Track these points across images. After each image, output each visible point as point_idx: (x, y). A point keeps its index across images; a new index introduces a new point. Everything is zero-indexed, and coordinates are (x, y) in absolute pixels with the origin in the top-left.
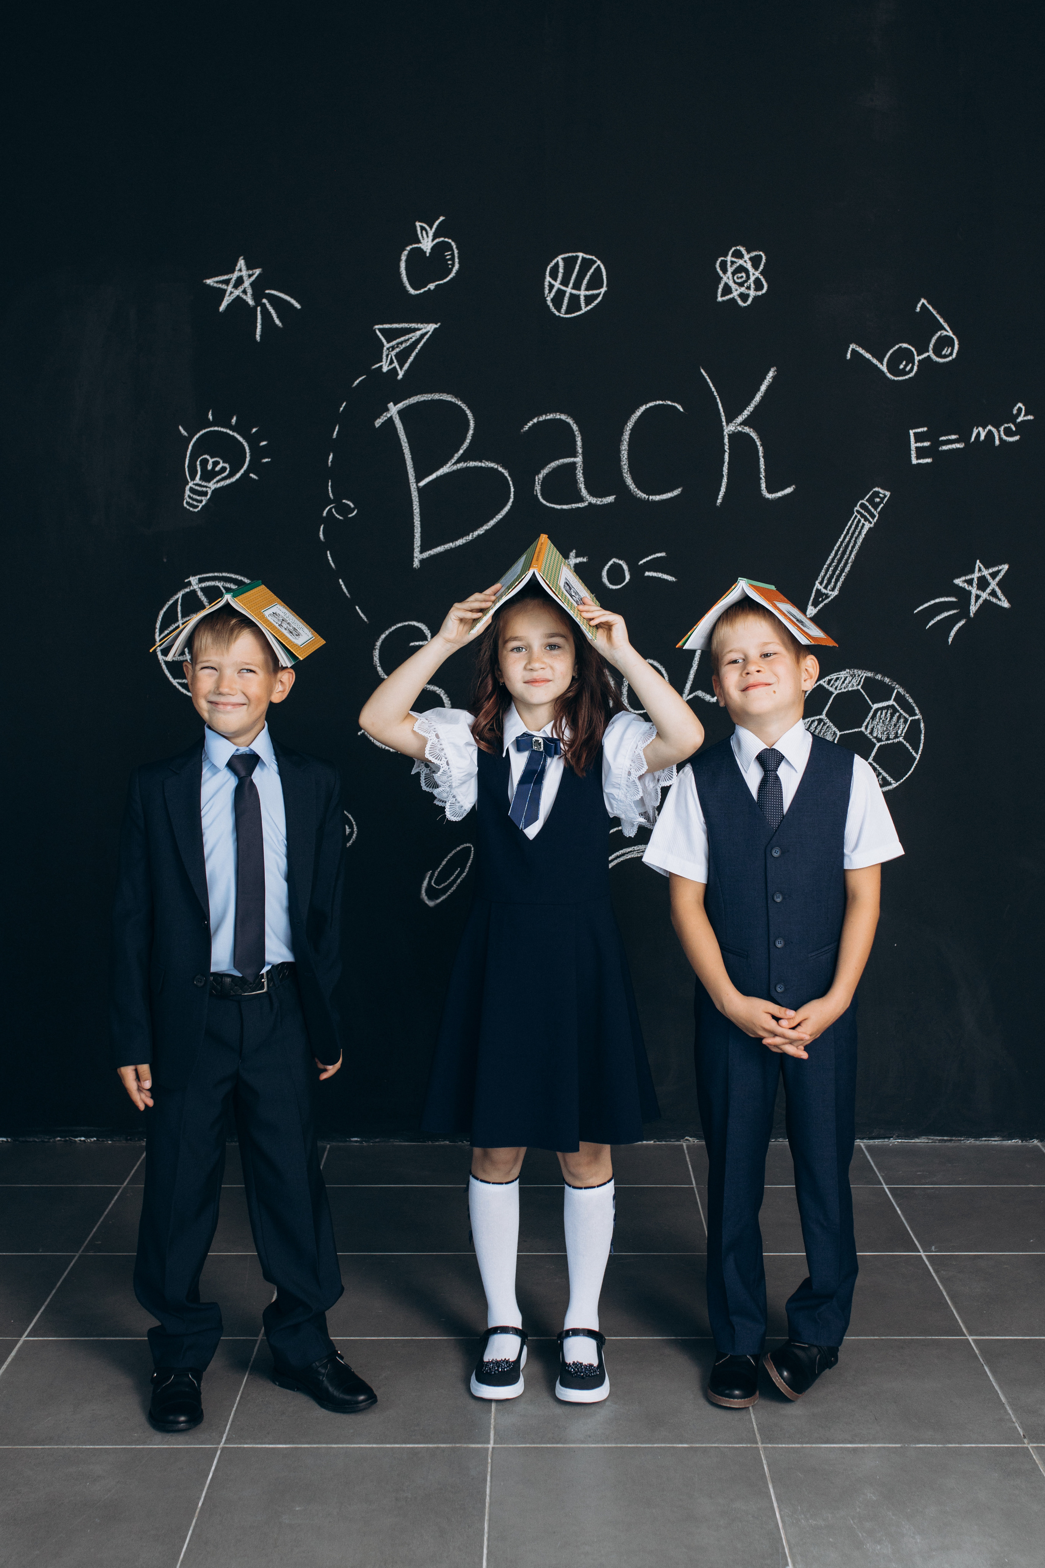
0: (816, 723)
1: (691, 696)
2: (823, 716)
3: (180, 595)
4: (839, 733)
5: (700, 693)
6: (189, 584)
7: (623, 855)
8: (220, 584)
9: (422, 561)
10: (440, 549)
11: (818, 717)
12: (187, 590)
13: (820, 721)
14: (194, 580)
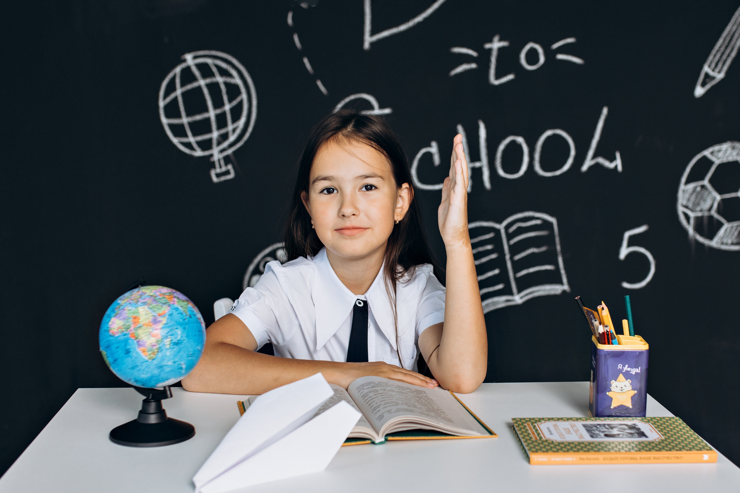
0: (699, 189)
1: (593, 162)
2: (706, 182)
3: (178, 70)
4: (718, 197)
5: (600, 160)
6: (185, 61)
7: (531, 293)
8: (209, 61)
9: (372, 44)
10: (385, 34)
11: (701, 183)
12: (183, 65)
13: (703, 187)
14: (189, 57)
